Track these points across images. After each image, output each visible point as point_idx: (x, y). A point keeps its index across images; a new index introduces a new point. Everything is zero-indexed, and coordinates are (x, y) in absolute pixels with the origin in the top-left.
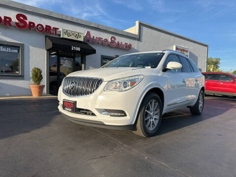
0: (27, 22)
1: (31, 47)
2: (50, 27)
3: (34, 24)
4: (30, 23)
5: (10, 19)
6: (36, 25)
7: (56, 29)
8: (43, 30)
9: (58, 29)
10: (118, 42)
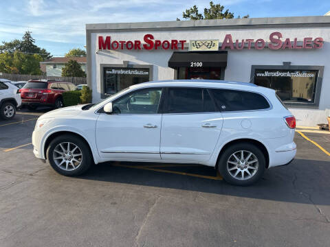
0: (154, 41)
1: (160, 68)
2: (176, 41)
3: (159, 41)
4: (157, 41)
5: (139, 42)
6: (162, 42)
7: (182, 42)
8: (168, 47)
9: (185, 41)
10: (288, 40)
